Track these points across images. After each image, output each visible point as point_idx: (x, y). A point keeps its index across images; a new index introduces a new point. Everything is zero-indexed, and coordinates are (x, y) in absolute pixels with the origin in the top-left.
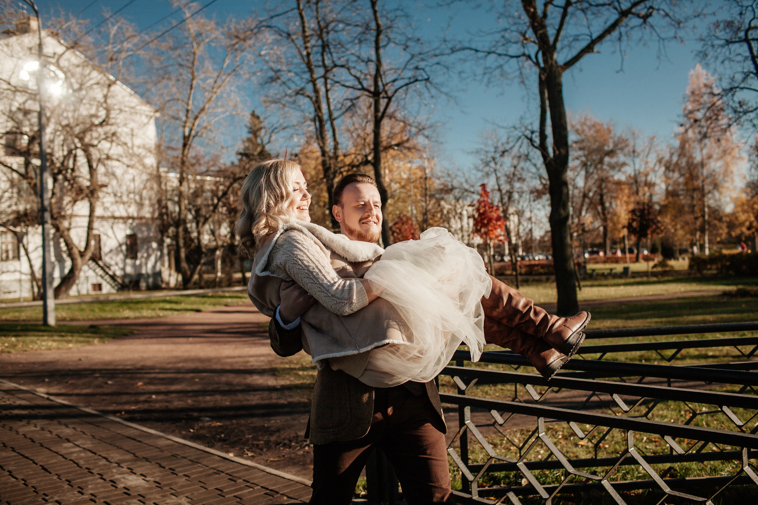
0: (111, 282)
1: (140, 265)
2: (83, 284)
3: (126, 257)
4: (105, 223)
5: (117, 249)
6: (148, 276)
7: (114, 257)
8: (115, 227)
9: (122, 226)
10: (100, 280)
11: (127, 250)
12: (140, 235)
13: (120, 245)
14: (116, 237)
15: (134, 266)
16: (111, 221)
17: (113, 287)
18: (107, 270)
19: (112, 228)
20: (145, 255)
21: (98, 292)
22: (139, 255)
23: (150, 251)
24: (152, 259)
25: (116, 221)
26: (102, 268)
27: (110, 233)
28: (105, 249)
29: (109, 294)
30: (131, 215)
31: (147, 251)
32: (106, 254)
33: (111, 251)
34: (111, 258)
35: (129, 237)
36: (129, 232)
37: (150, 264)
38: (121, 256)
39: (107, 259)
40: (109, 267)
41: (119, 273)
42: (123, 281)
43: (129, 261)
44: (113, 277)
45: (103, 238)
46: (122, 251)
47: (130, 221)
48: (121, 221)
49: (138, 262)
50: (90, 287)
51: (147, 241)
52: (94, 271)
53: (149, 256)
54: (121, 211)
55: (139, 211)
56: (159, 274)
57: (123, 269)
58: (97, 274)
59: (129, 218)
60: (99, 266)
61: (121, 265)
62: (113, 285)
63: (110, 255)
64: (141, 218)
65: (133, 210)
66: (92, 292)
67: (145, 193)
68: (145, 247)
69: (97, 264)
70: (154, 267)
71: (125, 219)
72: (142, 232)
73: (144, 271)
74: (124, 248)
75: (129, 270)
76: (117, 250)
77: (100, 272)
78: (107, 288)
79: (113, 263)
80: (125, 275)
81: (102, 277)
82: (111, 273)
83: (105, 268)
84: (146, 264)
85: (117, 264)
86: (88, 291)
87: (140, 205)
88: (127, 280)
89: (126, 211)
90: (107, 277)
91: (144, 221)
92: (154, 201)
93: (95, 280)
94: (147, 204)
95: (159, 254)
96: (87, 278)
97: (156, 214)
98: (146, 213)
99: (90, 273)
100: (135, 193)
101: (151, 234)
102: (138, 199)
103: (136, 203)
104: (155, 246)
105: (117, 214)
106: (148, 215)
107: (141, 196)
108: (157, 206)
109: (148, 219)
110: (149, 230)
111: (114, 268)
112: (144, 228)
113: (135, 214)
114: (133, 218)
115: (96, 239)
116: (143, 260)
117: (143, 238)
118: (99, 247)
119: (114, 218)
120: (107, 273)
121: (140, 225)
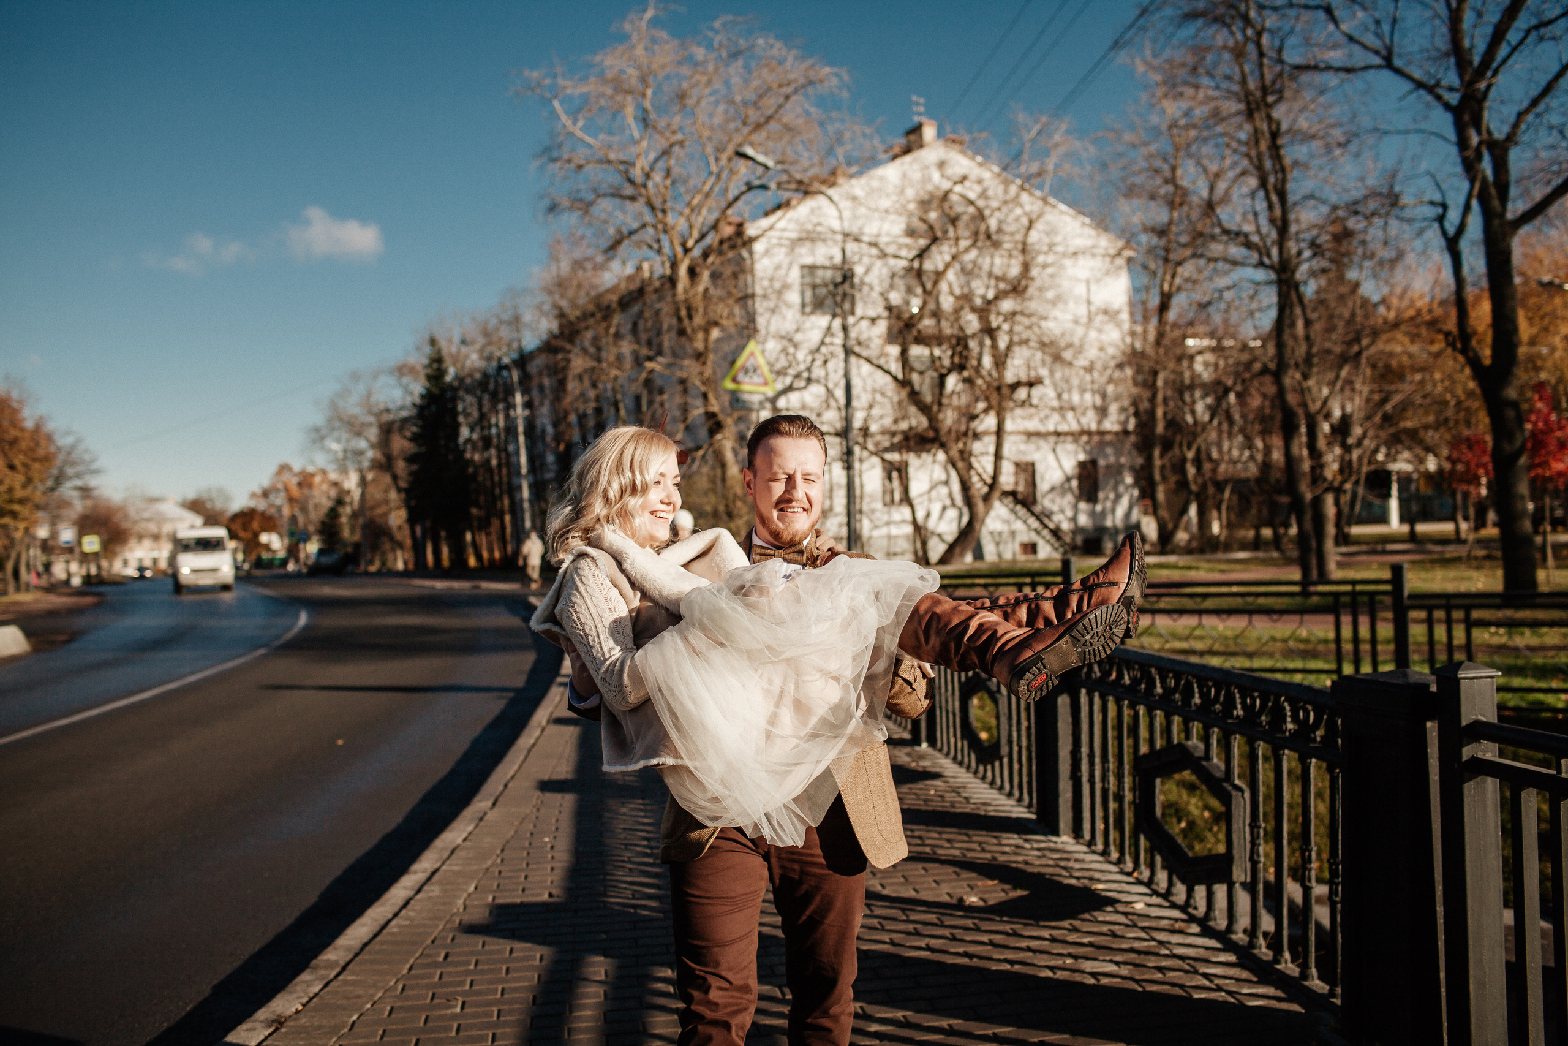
0: (1053, 540)
1: (1103, 514)
2: (1006, 543)
3: (1079, 498)
4: (1042, 443)
5: (1062, 485)
6: (1116, 531)
7: (1058, 500)
8: (1059, 449)
9: (1070, 446)
10: (1033, 537)
11: (1080, 486)
12: (1102, 462)
13: (1068, 479)
14: (1061, 466)
15: (1092, 514)
16: (1052, 439)
17: (1056, 549)
18: (1046, 521)
19: (1054, 450)
20: (1112, 496)
21: (1031, 557)
22: (1101, 495)
23: (1121, 489)
24: (1125, 502)
25: (1062, 438)
26: (1038, 518)
27: (1051, 458)
28: (1043, 486)
29: (1047, 561)
30: (1086, 427)
31: (1115, 488)
32: (1044, 496)
33: (1053, 489)
34: (1053, 501)
35: (1082, 465)
36: (1082, 457)
37: (1120, 511)
38: (1069, 498)
39: (1046, 502)
40: (1049, 516)
41: (1066, 526)
42: (1073, 539)
43: (1083, 505)
44: (1056, 533)
45: (1039, 468)
46: (1070, 489)
47: (1085, 438)
48: (1069, 438)
49: (1099, 508)
50: (1018, 548)
51: (1116, 471)
52: (1025, 522)
53: (1118, 497)
54: (1067, 424)
55: (1100, 420)
56: (1138, 526)
57: (1074, 519)
58: (1029, 527)
59: (1083, 432)
60: (1033, 514)
61: (1069, 513)
62: (1057, 545)
63: (1050, 496)
64: (1101, 433)
65: (1090, 421)
66: (1021, 557)
67: (1110, 389)
68: (1112, 482)
69: (1029, 510)
70: (1128, 515)
71: (1075, 436)
72: (1106, 456)
73: (1109, 523)
74: (1075, 483)
75: (1083, 520)
76: (1060, 489)
77: (1034, 523)
78: (1044, 551)
79: (1055, 508)
80: (1077, 530)
81: (1037, 532)
82: (1052, 526)
83: (1042, 517)
84: (1113, 511)
85: (1062, 511)
86: (1014, 554)
88: (1079, 540)
89: (1079, 422)
90: (1045, 532)
91: (1108, 438)
92: (1126, 403)
93: (1025, 536)
94: (1113, 409)
95: (1136, 492)
96: (1013, 534)
97: (1131, 425)
98: (1111, 424)
99: (1019, 525)
100: (1094, 392)
101: (1123, 460)
102: (1098, 401)
103: (1095, 407)
104: (1129, 480)
105: (1063, 428)
106: (1116, 428)
107: (1104, 396)
108: (1132, 410)
109: (1117, 434)
110: (1118, 453)
111: (1057, 518)
112: (1109, 450)
113: (1094, 427)
114: (1089, 433)
115: (1027, 470)
116: (1109, 504)
117: (1108, 467)
118: (1032, 484)
119: (1058, 434)
120: (1045, 526)
121: (1102, 445)
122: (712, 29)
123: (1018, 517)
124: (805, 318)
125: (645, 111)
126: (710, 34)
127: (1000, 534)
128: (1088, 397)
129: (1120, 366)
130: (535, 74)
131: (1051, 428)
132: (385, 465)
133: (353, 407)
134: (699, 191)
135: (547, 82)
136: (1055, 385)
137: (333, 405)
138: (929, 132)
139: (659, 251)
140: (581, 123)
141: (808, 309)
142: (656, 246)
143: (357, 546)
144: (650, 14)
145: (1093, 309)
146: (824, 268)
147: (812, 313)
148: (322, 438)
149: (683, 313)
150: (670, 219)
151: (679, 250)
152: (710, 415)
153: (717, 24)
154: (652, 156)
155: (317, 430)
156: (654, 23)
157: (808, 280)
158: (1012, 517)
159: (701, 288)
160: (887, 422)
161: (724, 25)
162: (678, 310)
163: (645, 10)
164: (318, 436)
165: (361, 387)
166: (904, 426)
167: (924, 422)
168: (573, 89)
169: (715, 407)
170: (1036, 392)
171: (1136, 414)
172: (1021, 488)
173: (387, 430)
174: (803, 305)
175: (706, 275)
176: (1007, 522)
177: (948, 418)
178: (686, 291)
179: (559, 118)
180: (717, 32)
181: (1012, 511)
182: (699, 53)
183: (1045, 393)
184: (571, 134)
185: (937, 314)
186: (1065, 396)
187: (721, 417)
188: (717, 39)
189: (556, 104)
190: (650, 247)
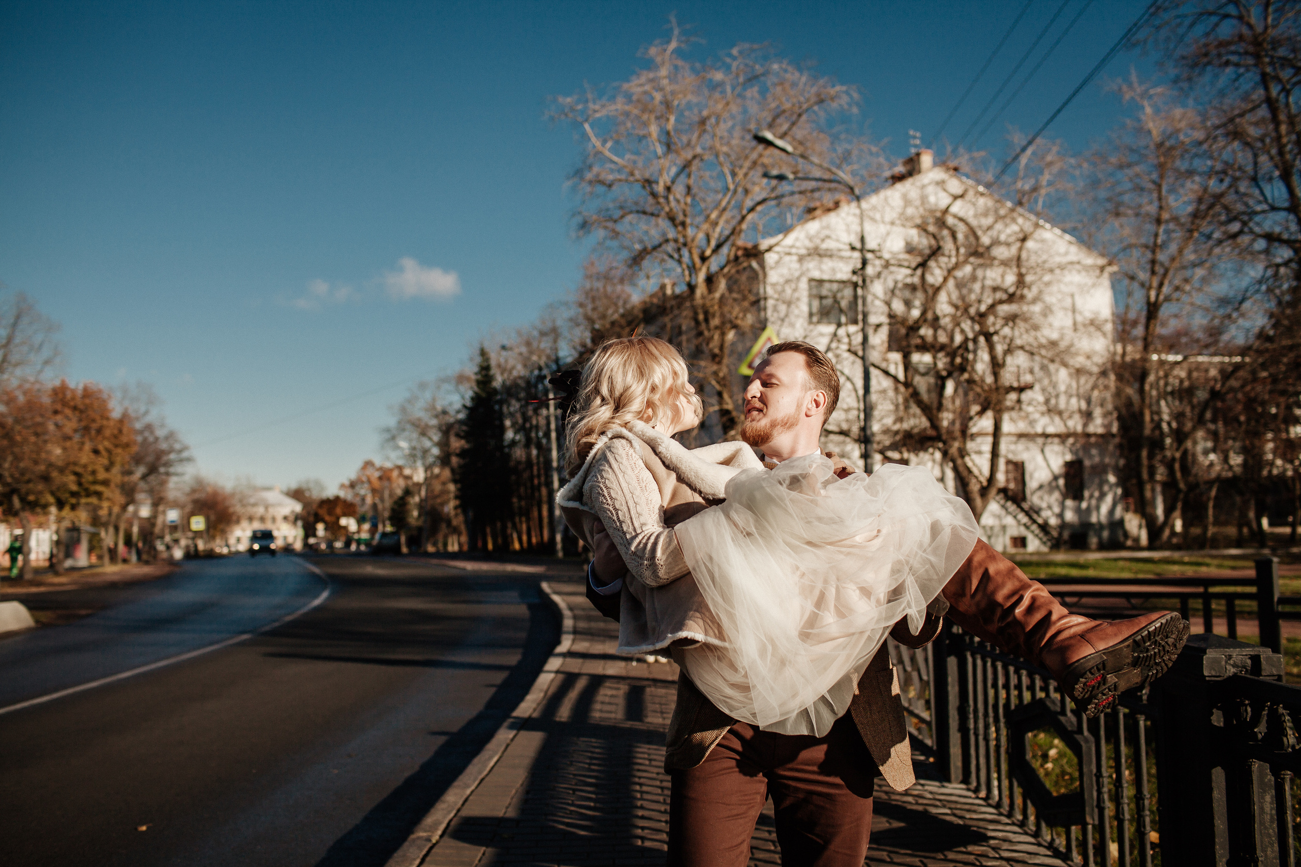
0: (1041, 535)
1: (1088, 510)
2: (997, 536)
3: (1065, 496)
4: (1031, 445)
5: (1050, 483)
6: (1101, 526)
7: (1046, 497)
8: (1047, 449)
9: (1057, 447)
10: (1023, 531)
11: (1067, 485)
12: (1087, 463)
13: (1056, 478)
14: (1048, 466)
15: (1078, 510)
16: (1040, 440)
17: (1044, 543)
18: (1035, 516)
19: (1042, 451)
20: (1097, 494)
21: (1021, 550)
22: (1086, 494)
23: (1106, 488)
24: (1109, 499)
25: (1050, 440)
26: (1027, 514)
27: (1039, 458)
28: (1032, 484)
29: (1038, 553)
30: (1072, 430)
31: (1100, 487)
32: (1033, 493)
33: (1041, 487)
34: (1041, 498)
35: (1068, 465)
36: (1069, 457)
37: (1104, 509)
38: (1056, 495)
39: (1035, 499)
40: (1038, 511)
41: (1053, 521)
42: (1060, 534)
43: (1069, 503)
44: (1044, 527)
45: (1029, 467)
46: (1057, 487)
47: (1071, 440)
48: (1056, 440)
49: (1084, 505)
50: (1008, 542)
51: (1100, 471)
52: (1015, 517)
53: (1103, 495)
54: (1054, 426)
55: (1085, 425)
56: (1121, 522)
57: (1061, 515)
58: (1019, 522)
59: (1068, 435)
60: (1022, 510)
61: (1057, 510)
62: (1045, 539)
63: (1039, 493)
64: (1088, 435)
65: (1076, 424)
66: (1012, 550)
67: (1095, 395)
68: (1097, 481)
69: (1019, 506)
70: (1111, 512)
71: (1062, 437)
72: (1091, 457)
73: (1094, 519)
74: (1061, 482)
75: (1070, 516)
76: (1051, 486)
77: (1024, 519)
78: (1034, 544)
79: (1044, 505)
80: (1063, 526)
81: (1027, 527)
82: (1040, 521)
83: (1032, 513)
84: (1098, 508)
85: (1050, 507)
86: (1005, 547)
87: (1088, 416)
88: (1066, 535)
89: (1066, 425)
90: (1034, 527)
91: (1093, 440)
92: (1110, 407)
93: (1015, 530)
94: (1098, 412)
95: (1119, 491)
96: (1004, 528)
97: (1115, 429)
98: (1097, 426)
99: (1009, 520)
100: (1079, 396)
101: (1107, 460)
102: (1084, 405)
103: (1080, 411)
104: (1112, 479)
105: (1051, 430)
106: (1100, 431)
107: (1089, 402)
108: (1115, 415)
109: (1102, 436)
110: (1102, 454)
111: (1046, 514)
112: (1094, 452)
113: (1079, 429)
114: (1074, 434)
115: (1018, 468)
116: (1094, 502)
117: (1093, 467)
118: (1022, 482)
119: (1046, 436)
120: (1034, 521)
121: (1086, 448)
122: (730, 55)
123: (1008, 513)
124: (812, 327)
125: (668, 133)
126: (728, 60)
127: (992, 528)
128: (1074, 401)
129: (1104, 374)
130: (569, 100)
131: (1039, 430)
132: (444, 460)
133: (419, 412)
134: (716, 207)
135: (580, 107)
136: (1043, 390)
137: (403, 410)
138: (926, 160)
139: (679, 262)
140: (609, 144)
141: (815, 319)
142: (676, 256)
143: (420, 529)
144: (673, 45)
145: (1079, 319)
146: (831, 281)
147: (819, 322)
148: (393, 438)
149: (701, 317)
150: (690, 232)
151: (697, 260)
152: (724, 413)
153: (735, 51)
154: (674, 170)
155: (388, 430)
156: (678, 52)
157: (815, 292)
158: (1003, 512)
159: (717, 295)
160: (889, 421)
161: (741, 52)
162: (696, 314)
163: (669, 42)
164: (391, 438)
165: (428, 395)
166: (906, 426)
167: (924, 422)
168: (602, 110)
169: (729, 406)
170: (1026, 396)
171: (1119, 418)
172: (1012, 486)
173: (446, 430)
174: (811, 315)
175: (722, 285)
176: (999, 517)
177: (946, 419)
178: (703, 297)
179: (589, 139)
180: (734, 58)
181: (1003, 506)
182: (718, 76)
183: (1035, 396)
184: (598, 153)
185: (935, 323)
186: (1053, 401)
187: (734, 414)
188: (735, 65)
189: (587, 126)
190: (671, 257)
